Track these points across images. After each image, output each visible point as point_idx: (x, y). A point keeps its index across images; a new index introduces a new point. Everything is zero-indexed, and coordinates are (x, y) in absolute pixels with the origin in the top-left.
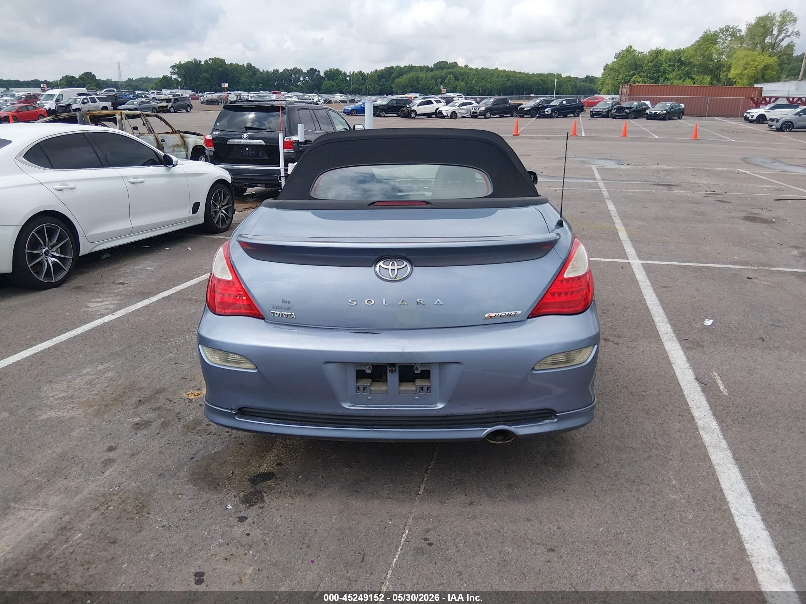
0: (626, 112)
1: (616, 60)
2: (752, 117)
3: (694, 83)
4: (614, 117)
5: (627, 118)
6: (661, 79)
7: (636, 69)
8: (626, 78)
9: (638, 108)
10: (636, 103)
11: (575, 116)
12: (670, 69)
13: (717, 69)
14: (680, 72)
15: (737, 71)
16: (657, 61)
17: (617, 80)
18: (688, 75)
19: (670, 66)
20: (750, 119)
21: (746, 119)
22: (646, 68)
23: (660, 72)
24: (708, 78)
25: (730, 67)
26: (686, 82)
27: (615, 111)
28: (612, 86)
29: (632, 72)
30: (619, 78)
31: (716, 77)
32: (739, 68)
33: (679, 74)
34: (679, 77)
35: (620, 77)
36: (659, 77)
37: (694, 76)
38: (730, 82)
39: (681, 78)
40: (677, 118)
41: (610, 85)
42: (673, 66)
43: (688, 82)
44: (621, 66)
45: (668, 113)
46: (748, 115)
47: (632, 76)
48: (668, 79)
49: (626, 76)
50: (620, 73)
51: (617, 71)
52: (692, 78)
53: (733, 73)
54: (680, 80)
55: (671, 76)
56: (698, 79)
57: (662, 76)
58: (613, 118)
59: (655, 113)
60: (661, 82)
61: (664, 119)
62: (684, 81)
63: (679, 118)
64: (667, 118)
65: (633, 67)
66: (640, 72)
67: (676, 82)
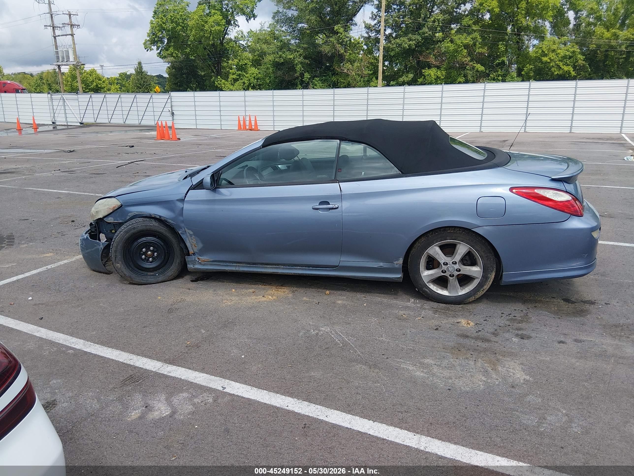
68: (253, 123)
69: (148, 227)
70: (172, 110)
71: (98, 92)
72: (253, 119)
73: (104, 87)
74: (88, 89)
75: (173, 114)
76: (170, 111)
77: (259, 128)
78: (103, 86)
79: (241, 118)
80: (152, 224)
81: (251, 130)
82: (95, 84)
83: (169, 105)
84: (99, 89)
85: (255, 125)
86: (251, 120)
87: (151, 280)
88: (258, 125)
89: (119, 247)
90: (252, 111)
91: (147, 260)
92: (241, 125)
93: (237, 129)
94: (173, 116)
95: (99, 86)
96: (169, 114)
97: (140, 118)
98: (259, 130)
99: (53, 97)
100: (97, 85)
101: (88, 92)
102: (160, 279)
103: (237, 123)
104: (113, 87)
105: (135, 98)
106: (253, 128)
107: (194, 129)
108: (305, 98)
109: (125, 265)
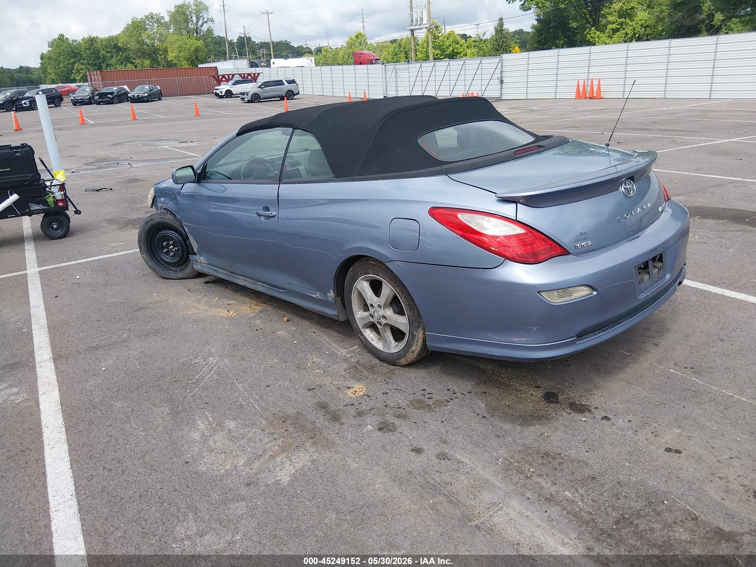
0: (109, 98)
1: (51, 49)
2: (221, 93)
3: (136, 67)
4: (99, 103)
5: (112, 103)
6: (104, 66)
7: (75, 57)
8: (68, 66)
9: (119, 93)
10: (115, 88)
11: (56, 106)
12: (109, 55)
13: (154, 53)
14: (119, 57)
15: (173, 54)
16: (94, 49)
17: (59, 68)
18: (128, 60)
19: (108, 52)
20: (220, 94)
21: (217, 95)
22: (85, 55)
23: (101, 58)
24: (147, 62)
25: (165, 51)
26: (128, 67)
27: (98, 97)
28: (56, 75)
29: (73, 60)
30: (60, 67)
31: (154, 60)
32: (175, 51)
33: (119, 60)
34: (119, 62)
35: (61, 65)
36: (100, 63)
37: (134, 61)
38: (170, 65)
39: (122, 64)
40: (157, 99)
41: (54, 74)
42: (111, 52)
43: (130, 66)
44: (59, 54)
45: (149, 95)
46: (217, 92)
47: (73, 63)
48: (110, 65)
49: (68, 64)
50: (60, 62)
51: (55, 60)
52: (133, 63)
53: (171, 56)
54: (122, 65)
55: (113, 61)
56: (138, 64)
57: (104, 63)
58: (97, 104)
59: (137, 96)
60: (104, 68)
61: (147, 101)
62: (125, 66)
63: (160, 99)
64: (150, 100)
65: (72, 55)
66: (80, 60)
67: (119, 68)
68: (595, 89)
69: (164, 220)
70: (501, 77)
71: (454, 58)
72: (595, 83)
73: (461, 52)
74: (443, 55)
75: (502, 82)
76: (499, 78)
77: (602, 96)
78: (459, 50)
79: (581, 83)
80: (167, 217)
81: (591, 98)
82: (451, 49)
83: (498, 71)
84: (455, 55)
85: (597, 92)
86: (594, 84)
87: (173, 275)
88: (601, 91)
89: (142, 238)
90: (596, 74)
91: (167, 253)
92: (579, 92)
93: (574, 98)
94: (502, 85)
95: (456, 51)
96: (498, 82)
97: (484, 88)
98: (603, 98)
99: (387, 67)
100: (453, 50)
101: (443, 58)
102: (180, 275)
103: (575, 90)
104: (469, 51)
105: (463, 64)
106: (595, 95)
107: (524, 99)
108: (672, 51)
109: (150, 257)
